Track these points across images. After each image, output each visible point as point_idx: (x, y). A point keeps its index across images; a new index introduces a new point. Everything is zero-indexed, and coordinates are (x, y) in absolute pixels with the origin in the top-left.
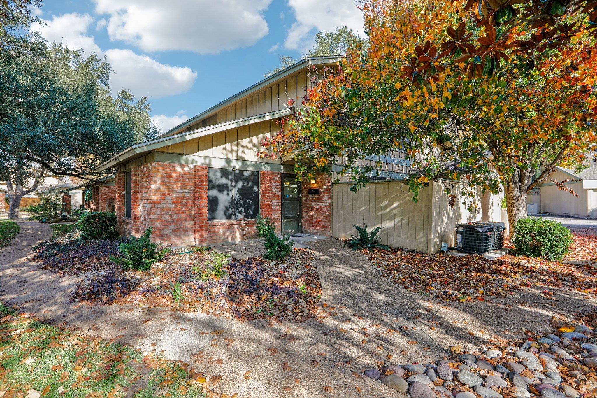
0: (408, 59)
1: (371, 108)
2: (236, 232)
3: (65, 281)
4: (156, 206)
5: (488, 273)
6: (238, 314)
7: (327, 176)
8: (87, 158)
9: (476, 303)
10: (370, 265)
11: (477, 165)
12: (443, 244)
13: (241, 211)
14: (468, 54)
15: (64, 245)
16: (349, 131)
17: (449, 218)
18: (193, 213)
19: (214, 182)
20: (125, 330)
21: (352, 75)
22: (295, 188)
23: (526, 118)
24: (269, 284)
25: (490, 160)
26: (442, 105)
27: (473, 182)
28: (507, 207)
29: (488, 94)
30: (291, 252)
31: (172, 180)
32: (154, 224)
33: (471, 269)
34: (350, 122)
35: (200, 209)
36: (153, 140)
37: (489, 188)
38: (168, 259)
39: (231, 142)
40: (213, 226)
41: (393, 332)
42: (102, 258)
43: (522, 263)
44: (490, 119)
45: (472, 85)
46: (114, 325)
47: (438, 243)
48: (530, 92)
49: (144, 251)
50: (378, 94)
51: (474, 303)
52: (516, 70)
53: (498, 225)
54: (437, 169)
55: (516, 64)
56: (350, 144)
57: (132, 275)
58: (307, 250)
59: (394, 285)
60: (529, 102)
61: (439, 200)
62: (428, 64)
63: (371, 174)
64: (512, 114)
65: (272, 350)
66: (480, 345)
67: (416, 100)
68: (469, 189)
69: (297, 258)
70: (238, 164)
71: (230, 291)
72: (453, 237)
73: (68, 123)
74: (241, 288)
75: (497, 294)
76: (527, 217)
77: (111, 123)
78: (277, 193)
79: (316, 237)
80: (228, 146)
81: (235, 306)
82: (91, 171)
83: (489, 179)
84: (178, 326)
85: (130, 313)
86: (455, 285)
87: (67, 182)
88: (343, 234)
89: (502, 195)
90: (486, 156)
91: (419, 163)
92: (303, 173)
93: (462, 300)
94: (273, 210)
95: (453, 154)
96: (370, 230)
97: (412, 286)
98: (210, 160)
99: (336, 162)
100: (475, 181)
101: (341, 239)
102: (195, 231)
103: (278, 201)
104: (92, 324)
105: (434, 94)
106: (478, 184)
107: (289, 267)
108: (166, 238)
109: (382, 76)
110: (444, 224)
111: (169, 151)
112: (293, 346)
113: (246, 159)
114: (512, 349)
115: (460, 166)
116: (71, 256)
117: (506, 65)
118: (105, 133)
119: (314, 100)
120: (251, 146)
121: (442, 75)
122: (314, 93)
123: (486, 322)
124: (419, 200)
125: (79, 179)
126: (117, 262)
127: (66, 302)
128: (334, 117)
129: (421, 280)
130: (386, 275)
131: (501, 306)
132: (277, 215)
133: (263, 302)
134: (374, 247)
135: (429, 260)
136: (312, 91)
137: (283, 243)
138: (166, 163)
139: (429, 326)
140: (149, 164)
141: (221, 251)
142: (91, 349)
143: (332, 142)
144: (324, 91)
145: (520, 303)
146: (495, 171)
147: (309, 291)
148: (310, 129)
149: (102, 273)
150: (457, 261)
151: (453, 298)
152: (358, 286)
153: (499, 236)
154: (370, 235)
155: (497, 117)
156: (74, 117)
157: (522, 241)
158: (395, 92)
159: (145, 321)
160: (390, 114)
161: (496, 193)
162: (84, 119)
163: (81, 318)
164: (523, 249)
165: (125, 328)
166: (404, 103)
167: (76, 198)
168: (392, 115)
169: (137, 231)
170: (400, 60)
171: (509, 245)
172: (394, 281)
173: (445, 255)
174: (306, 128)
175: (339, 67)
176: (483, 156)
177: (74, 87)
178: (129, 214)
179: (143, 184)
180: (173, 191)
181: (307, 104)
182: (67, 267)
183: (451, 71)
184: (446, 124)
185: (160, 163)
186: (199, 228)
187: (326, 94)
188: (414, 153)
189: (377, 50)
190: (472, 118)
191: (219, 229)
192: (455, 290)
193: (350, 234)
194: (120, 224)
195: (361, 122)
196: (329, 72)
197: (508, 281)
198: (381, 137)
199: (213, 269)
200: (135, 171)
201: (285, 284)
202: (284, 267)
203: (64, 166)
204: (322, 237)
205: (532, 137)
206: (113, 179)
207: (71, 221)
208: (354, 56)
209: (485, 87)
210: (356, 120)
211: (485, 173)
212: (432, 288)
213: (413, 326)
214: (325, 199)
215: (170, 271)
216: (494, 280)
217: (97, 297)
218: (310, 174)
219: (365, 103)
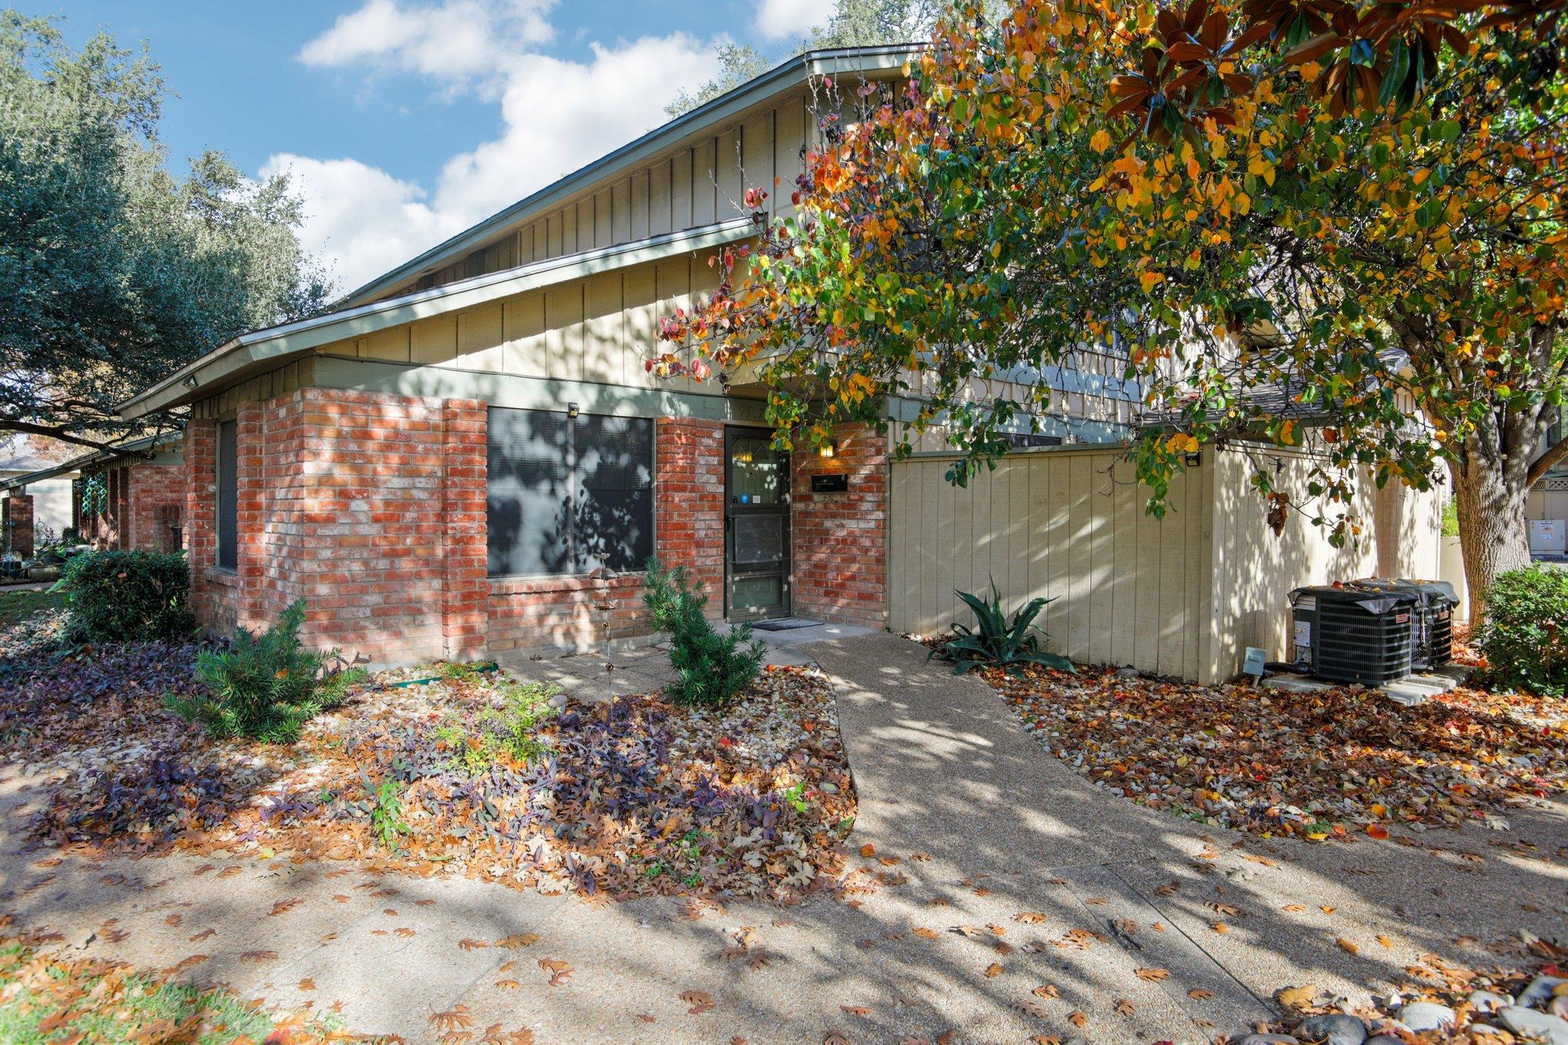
0: (1134, 53)
1: (1014, 214)
2: (578, 615)
3: (9, 779)
4: (319, 532)
5: (1400, 748)
6: (586, 881)
7: (873, 433)
8: (89, 374)
9: (1360, 846)
10: (1012, 721)
11: (1361, 397)
12: (1249, 652)
13: (597, 546)
14: (1333, 34)
15: (10, 661)
16: (944, 290)
17: (1267, 568)
18: (439, 552)
19: (506, 452)
20: (211, 938)
21: (953, 109)
22: (771, 470)
23: (1526, 243)
24: (687, 781)
25: (1402, 379)
26: (1244, 204)
27: (1347, 452)
28: (1463, 531)
29: (1396, 163)
30: (757, 680)
31: (371, 447)
32: (312, 591)
33: (1343, 735)
34: (947, 258)
35: (463, 541)
36: (310, 317)
37: (1400, 470)
38: (357, 703)
39: (560, 324)
40: (504, 595)
41: (1090, 939)
42: (140, 703)
43: (1514, 716)
44: (1402, 247)
45: (1344, 137)
46: (175, 921)
47: (1233, 650)
48: (1542, 154)
49: (279, 676)
50: (1035, 171)
51: (1356, 846)
52: (1492, 84)
53: (1430, 591)
54: (1227, 409)
55: (1496, 63)
56: (945, 330)
57: (238, 757)
58: (809, 673)
59: (1089, 785)
60: (1538, 189)
61: (1236, 511)
62: (1199, 69)
63: (1013, 426)
64: (1477, 230)
65: (697, 998)
66: (1379, 984)
67: (1158, 189)
68: (1334, 474)
69: (776, 697)
70: (585, 395)
71: (560, 806)
72: (1281, 630)
73: (22, 258)
74: (594, 795)
75: (1431, 816)
76: (1529, 564)
77: (169, 261)
78: (710, 488)
79: (836, 631)
80: (552, 336)
81: (575, 855)
82: (103, 418)
83: (1400, 439)
84: (390, 923)
85: (229, 881)
86: (1289, 785)
87: (18, 455)
88: (925, 622)
89: (1443, 493)
90: (1390, 368)
91: (1170, 391)
92: (794, 424)
93: (1313, 836)
94: (699, 545)
95: (1281, 360)
96: (1011, 607)
97: (1148, 791)
98: (496, 384)
99: (901, 390)
100: (1351, 448)
101: (919, 638)
102: (446, 611)
103: (713, 515)
104: (102, 921)
105: (1219, 168)
106: (1363, 458)
107: (751, 726)
108: (352, 636)
109: (1048, 110)
110: (1251, 587)
111: (363, 354)
112: (761, 985)
113: (611, 379)
114: (1488, 1003)
115: (1305, 399)
116: (31, 695)
117: (1458, 66)
118: (149, 294)
119: (829, 189)
120: (626, 337)
121: (1247, 106)
122: (830, 167)
123: (1398, 910)
124: (1168, 509)
125: (62, 444)
126: (190, 716)
127: (12, 849)
128: (893, 244)
129: (1177, 769)
130: (1063, 753)
131: (1446, 856)
132: (712, 558)
133: (668, 841)
134: (1025, 663)
135: (1202, 705)
136: (823, 161)
137: (731, 648)
138: (352, 394)
139: (1207, 920)
140: (297, 396)
141: (531, 677)
142: (94, 1007)
143: (888, 323)
144: (861, 160)
145: (1512, 848)
146: (1418, 414)
147: (816, 804)
148: (816, 282)
149: (139, 750)
150: (1298, 707)
151: (1285, 830)
152: (973, 787)
153: (1434, 628)
154: (1010, 625)
155: (1427, 240)
156: (43, 240)
157: (1512, 642)
158: (1089, 161)
159: (279, 908)
160: (1076, 232)
161: (1424, 486)
162: (77, 247)
163: (63, 901)
164: (1518, 669)
165: (212, 931)
166: (1119, 199)
167: (50, 505)
168: (1080, 238)
169: (256, 613)
170: (1108, 59)
171: (1471, 655)
172: (1092, 772)
173: (1256, 688)
174: (805, 281)
175: (912, 84)
176: (1380, 369)
177: (41, 140)
178: (229, 557)
179: (276, 462)
180: (375, 484)
181: (807, 203)
182: (17, 733)
183: (1276, 90)
184: (1259, 265)
185: (333, 393)
186: (457, 603)
187: (867, 168)
188: (1152, 359)
189: (1034, 27)
190: (1343, 243)
191: (522, 605)
192: (1290, 803)
193: (945, 621)
194: (199, 589)
195: (981, 261)
196: (877, 99)
197: (1471, 773)
198: (1047, 306)
199: (504, 735)
200: (249, 419)
201: (739, 783)
202: (734, 728)
203: (8, 401)
204: (857, 632)
205: (1548, 303)
206: (175, 446)
207: (35, 580)
208: (960, 45)
209: (1388, 142)
210: (965, 252)
211: (1387, 423)
212: (1215, 796)
213: (1154, 920)
214: (865, 506)
215: (364, 742)
216: (1420, 770)
217: (120, 830)
218: (816, 429)
219: (993, 199)
